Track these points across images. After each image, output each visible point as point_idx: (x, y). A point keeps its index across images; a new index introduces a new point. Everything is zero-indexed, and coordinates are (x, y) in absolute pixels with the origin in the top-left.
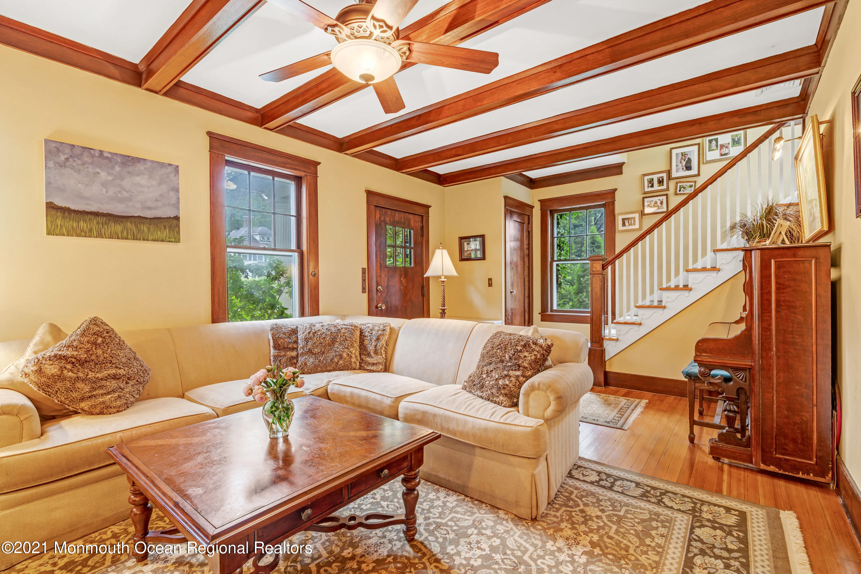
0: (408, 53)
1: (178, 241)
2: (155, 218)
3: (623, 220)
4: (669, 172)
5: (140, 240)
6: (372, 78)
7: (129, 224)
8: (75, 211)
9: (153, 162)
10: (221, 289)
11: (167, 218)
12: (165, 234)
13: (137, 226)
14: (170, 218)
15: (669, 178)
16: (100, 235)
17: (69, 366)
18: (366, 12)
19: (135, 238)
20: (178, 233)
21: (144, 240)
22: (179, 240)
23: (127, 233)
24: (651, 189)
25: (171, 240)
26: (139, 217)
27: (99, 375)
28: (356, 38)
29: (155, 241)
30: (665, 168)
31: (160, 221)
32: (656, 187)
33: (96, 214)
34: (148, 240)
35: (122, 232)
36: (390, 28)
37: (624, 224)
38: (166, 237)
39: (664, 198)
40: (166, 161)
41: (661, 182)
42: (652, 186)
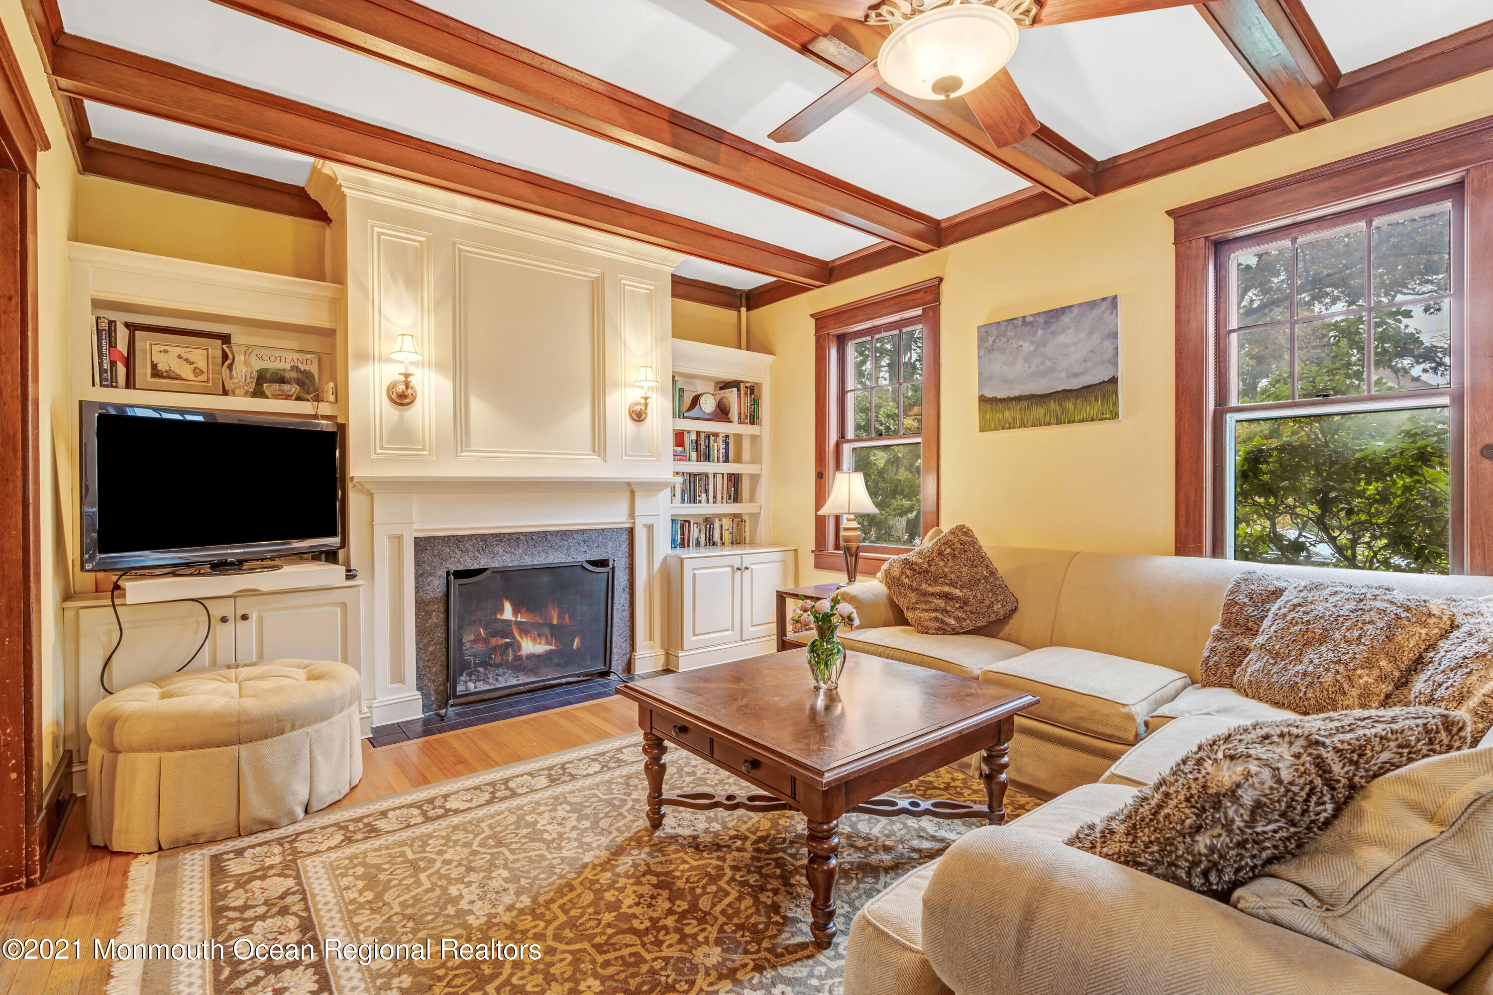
1: (1115, 416)
2: (1084, 388)
5: (1064, 423)
7: (1052, 404)
8: (1003, 400)
9: (1080, 305)
10: (1192, 494)
11: (1100, 383)
12: (1096, 408)
13: (1060, 405)
14: (1104, 382)
16: (1023, 425)
17: (908, 572)
19: (1059, 422)
20: (1116, 403)
21: (1069, 422)
22: (1117, 414)
23: (1050, 416)
25: (1105, 416)
26: (1064, 391)
27: (930, 589)
29: (1083, 421)
31: (1089, 390)
33: (1019, 399)
34: (1074, 422)
35: (1045, 416)
38: (1097, 413)
40: (1097, 296)
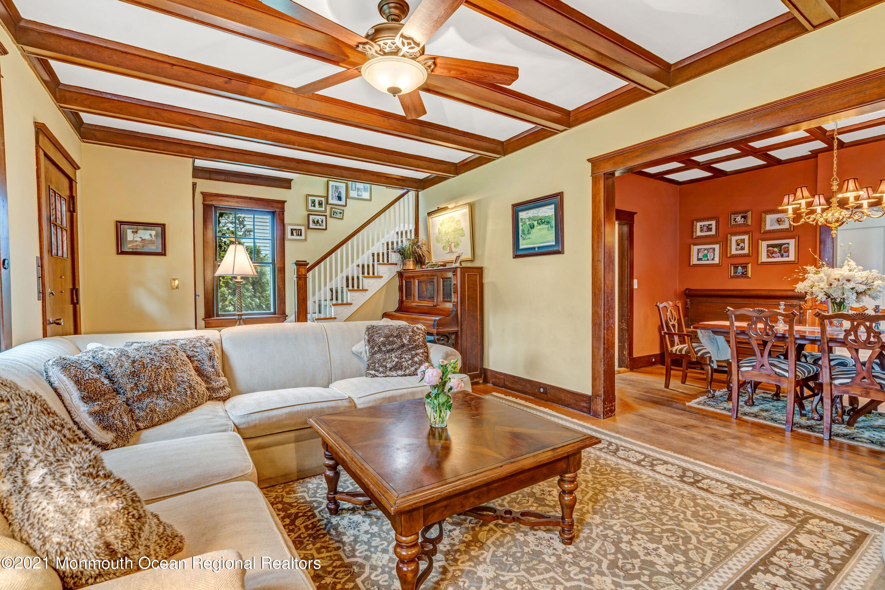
0: (433, 67)
3: (292, 230)
4: (327, 198)
6: (400, 91)
15: (327, 203)
18: (396, 30)
24: (313, 208)
28: (385, 54)
30: (324, 194)
32: (317, 208)
36: (418, 45)
37: (292, 234)
39: (324, 217)
41: (320, 204)
42: (314, 206)
